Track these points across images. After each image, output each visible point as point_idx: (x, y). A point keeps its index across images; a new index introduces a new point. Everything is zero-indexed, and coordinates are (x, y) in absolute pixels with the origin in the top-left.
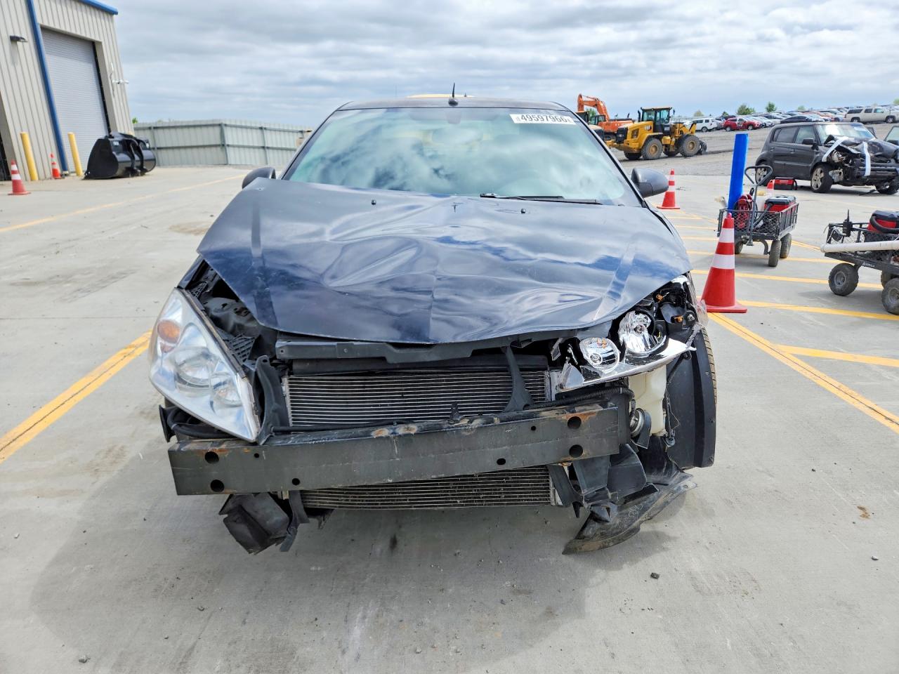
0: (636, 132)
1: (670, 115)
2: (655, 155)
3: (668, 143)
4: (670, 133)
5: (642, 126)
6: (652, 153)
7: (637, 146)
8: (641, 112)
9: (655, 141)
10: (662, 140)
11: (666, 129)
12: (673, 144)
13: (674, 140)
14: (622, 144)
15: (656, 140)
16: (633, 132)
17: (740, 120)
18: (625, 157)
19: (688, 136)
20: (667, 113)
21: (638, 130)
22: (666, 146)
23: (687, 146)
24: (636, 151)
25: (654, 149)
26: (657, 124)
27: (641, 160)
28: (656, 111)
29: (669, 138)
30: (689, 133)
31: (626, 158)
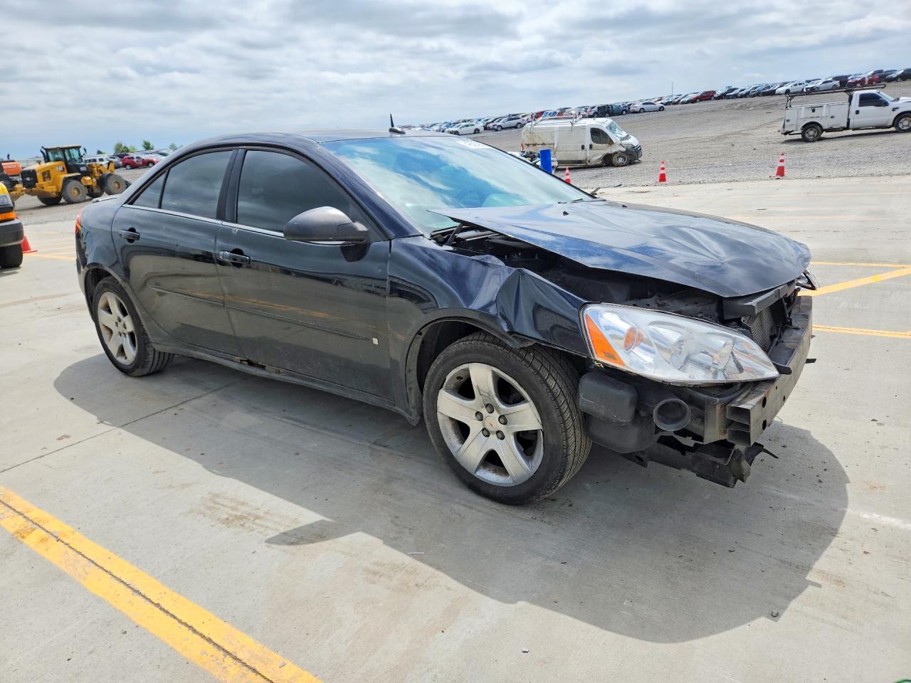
0: (47, 175)
1: (82, 154)
2: (79, 198)
3: (90, 184)
4: (89, 172)
5: (52, 167)
6: (75, 195)
7: (55, 190)
8: (44, 151)
9: (74, 183)
10: (82, 180)
11: (83, 169)
12: (95, 184)
13: (94, 180)
14: (34, 189)
15: (75, 181)
16: (44, 174)
17: (138, 158)
18: (40, 203)
19: (109, 175)
20: (77, 152)
21: (49, 171)
22: (88, 187)
23: (111, 184)
24: (54, 195)
25: (76, 192)
26: (69, 164)
27: (62, 204)
28: (63, 150)
29: (88, 178)
30: (109, 172)
31: (43, 204)
